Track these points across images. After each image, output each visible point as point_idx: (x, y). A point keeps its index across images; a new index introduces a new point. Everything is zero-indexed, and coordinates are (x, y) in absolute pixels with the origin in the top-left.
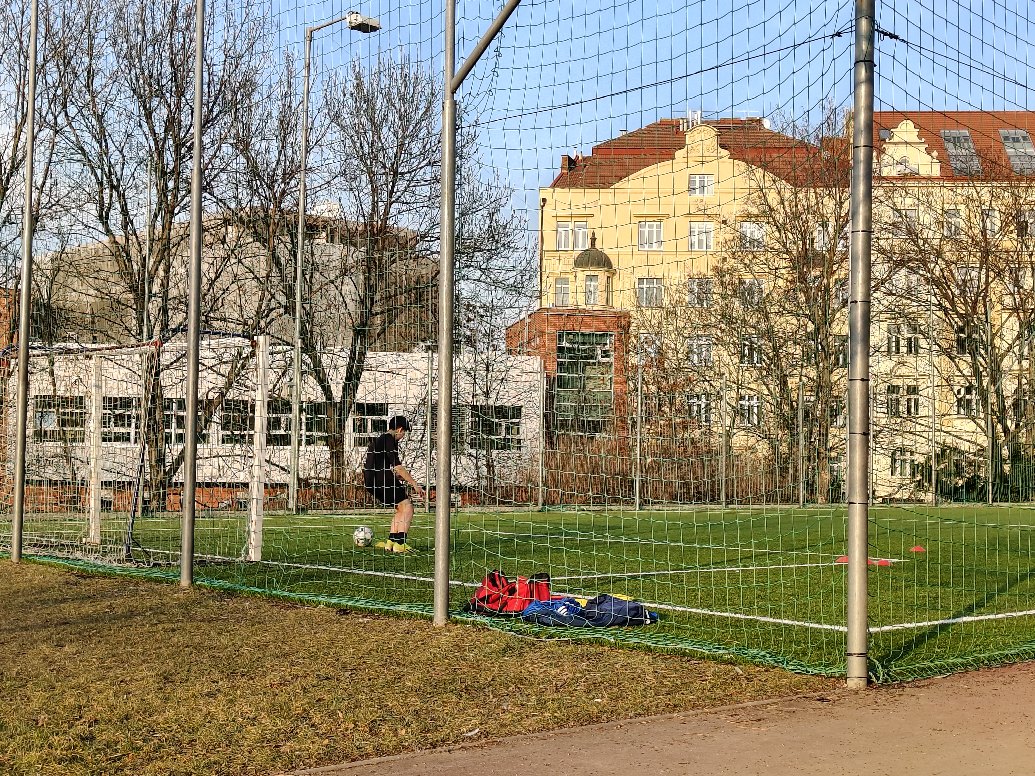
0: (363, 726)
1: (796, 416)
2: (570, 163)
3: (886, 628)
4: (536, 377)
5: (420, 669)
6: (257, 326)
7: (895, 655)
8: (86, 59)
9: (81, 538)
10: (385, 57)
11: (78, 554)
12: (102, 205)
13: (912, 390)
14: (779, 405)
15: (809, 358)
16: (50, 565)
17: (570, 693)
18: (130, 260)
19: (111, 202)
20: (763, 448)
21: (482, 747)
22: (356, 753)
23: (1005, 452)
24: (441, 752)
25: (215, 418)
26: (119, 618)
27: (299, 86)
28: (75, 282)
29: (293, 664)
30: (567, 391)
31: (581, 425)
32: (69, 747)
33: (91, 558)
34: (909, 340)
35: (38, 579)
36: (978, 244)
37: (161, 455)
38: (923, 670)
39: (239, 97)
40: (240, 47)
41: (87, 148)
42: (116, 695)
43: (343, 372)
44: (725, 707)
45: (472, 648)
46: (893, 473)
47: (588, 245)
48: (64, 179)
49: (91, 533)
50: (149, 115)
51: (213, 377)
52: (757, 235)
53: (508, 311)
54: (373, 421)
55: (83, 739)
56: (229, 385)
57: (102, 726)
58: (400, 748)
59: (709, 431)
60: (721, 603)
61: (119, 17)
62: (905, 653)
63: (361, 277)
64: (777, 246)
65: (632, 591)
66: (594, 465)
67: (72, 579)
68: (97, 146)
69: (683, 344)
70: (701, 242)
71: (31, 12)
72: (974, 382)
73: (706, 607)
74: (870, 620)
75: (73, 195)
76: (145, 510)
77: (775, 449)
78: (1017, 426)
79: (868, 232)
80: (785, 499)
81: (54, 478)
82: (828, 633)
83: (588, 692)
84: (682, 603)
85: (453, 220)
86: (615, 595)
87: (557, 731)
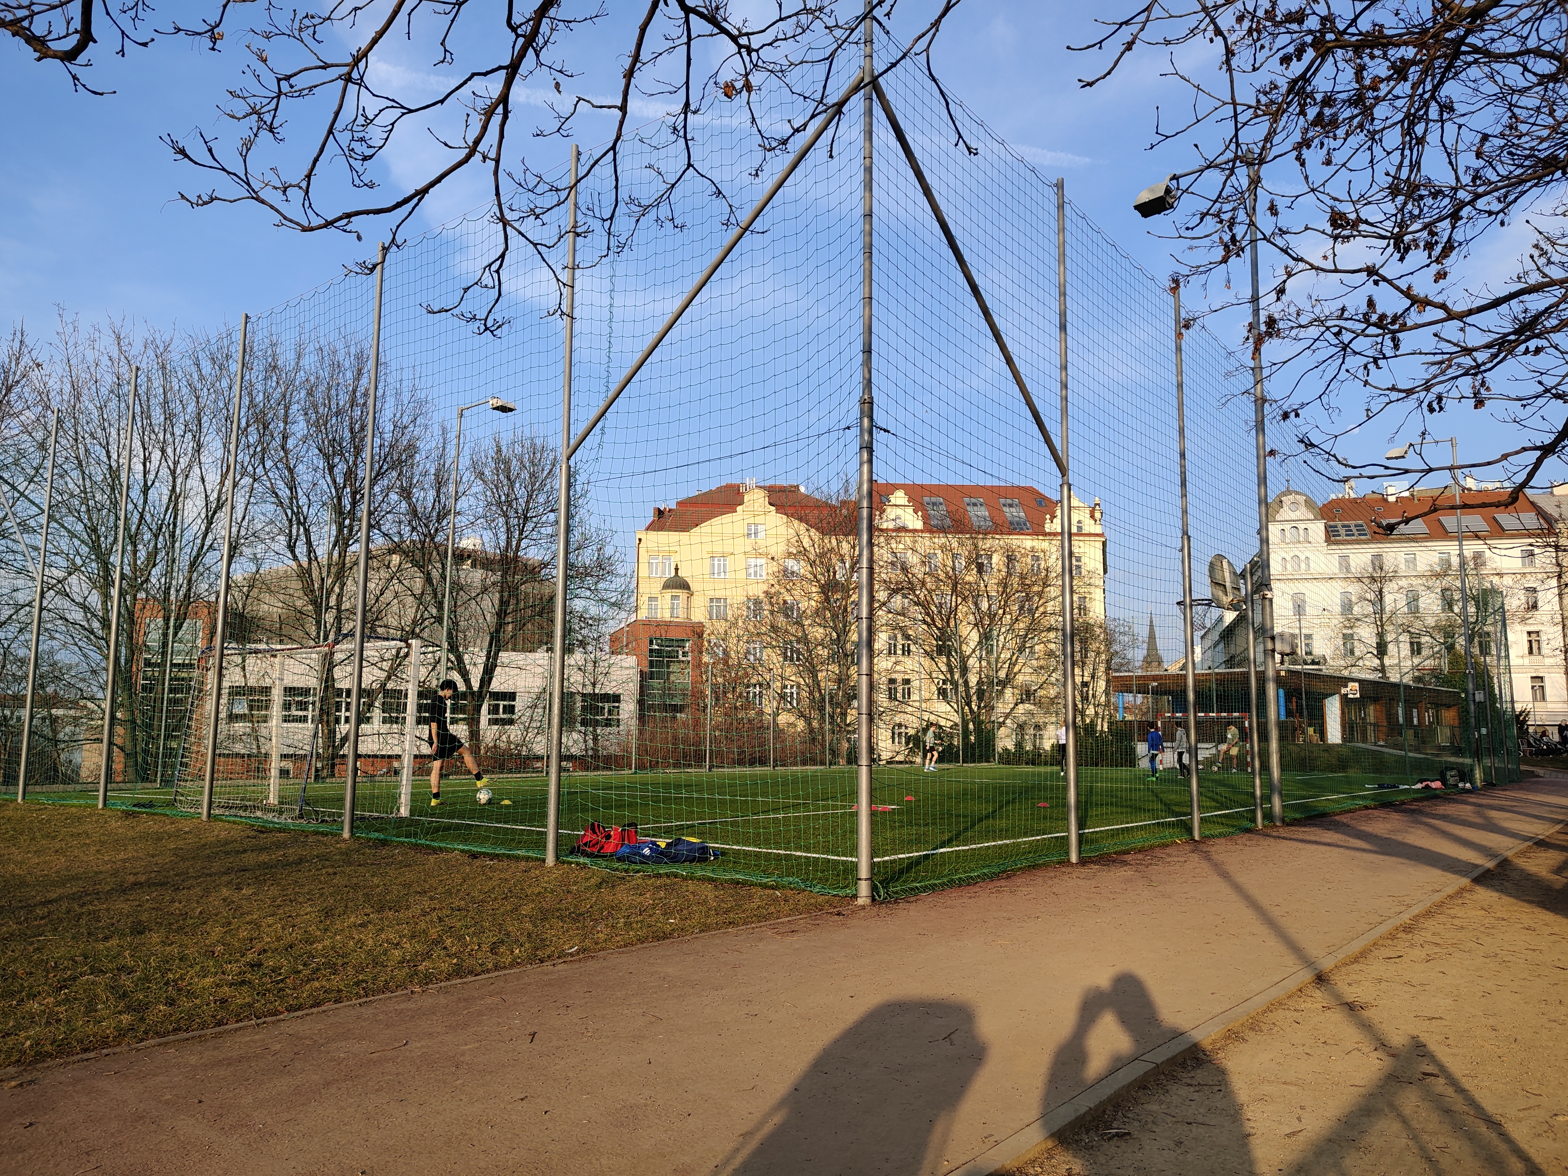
0: (485, 948)
1: (824, 700)
2: (660, 513)
3: (886, 858)
4: (631, 671)
5: (533, 900)
6: (413, 632)
7: (892, 879)
8: (282, 425)
9: (262, 801)
10: (519, 432)
11: (259, 814)
12: (291, 537)
13: (907, 682)
14: (811, 693)
15: (833, 659)
16: (234, 823)
17: (651, 916)
18: (312, 581)
19: (298, 535)
20: (801, 725)
21: (580, 960)
22: (479, 969)
23: (971, 726)
24: (547, 966)
25: (377, 704)
26: (289, 864)
27: (451, 452)
28: (266, 597)
29: (431, 899)
30: (655, 682)
31: (665, 708)
32: (240, 973)
33: (270, 816)
34: (903, 645)
35: (223, 834)
36: (950, 578)
37: (332, 733)
38: (912, 889)
39: (404, 457)
40: (406, 420)
41: (280, 493)
42: (283, 928)
43: (481, 668)
44: (768, 923)
45: (575, 883)
46: (893, 742)
47: (673, 574)
48: (261, 516)
49: (271, 796)
50: (331, 468)
51: (376, 672)
52: (795, 568)
53: (611, 622)
54: (504, 706)
55: (252, 966)
56: (389, 678)
57: (269, 954)
58: (514, 964)
59: (761, 713)
60: (767, 843)
61: (310, 393)
62: (899, 877)
63: (498, 595)
64: (809, 576)
65: (700, 835)
66: (675, 738)
67: (253, 833)
68: (288, 492)
69: (743, 647)
70: (756, 573)
71: (236, 388)
72: (949, 676)
73: (755, 846)
74: (873, 853)
75: (267, 529)
76: (317, 777)
77: (810, 724)
78: (979, 707)
79: (871, 569)
80: (814, 762)
81: (243, 751)
82: (844, 863)
83: (664, 914)
84: (738, 843)
85: (567, 553)
86: (687, 839)
87: (640, 946)
